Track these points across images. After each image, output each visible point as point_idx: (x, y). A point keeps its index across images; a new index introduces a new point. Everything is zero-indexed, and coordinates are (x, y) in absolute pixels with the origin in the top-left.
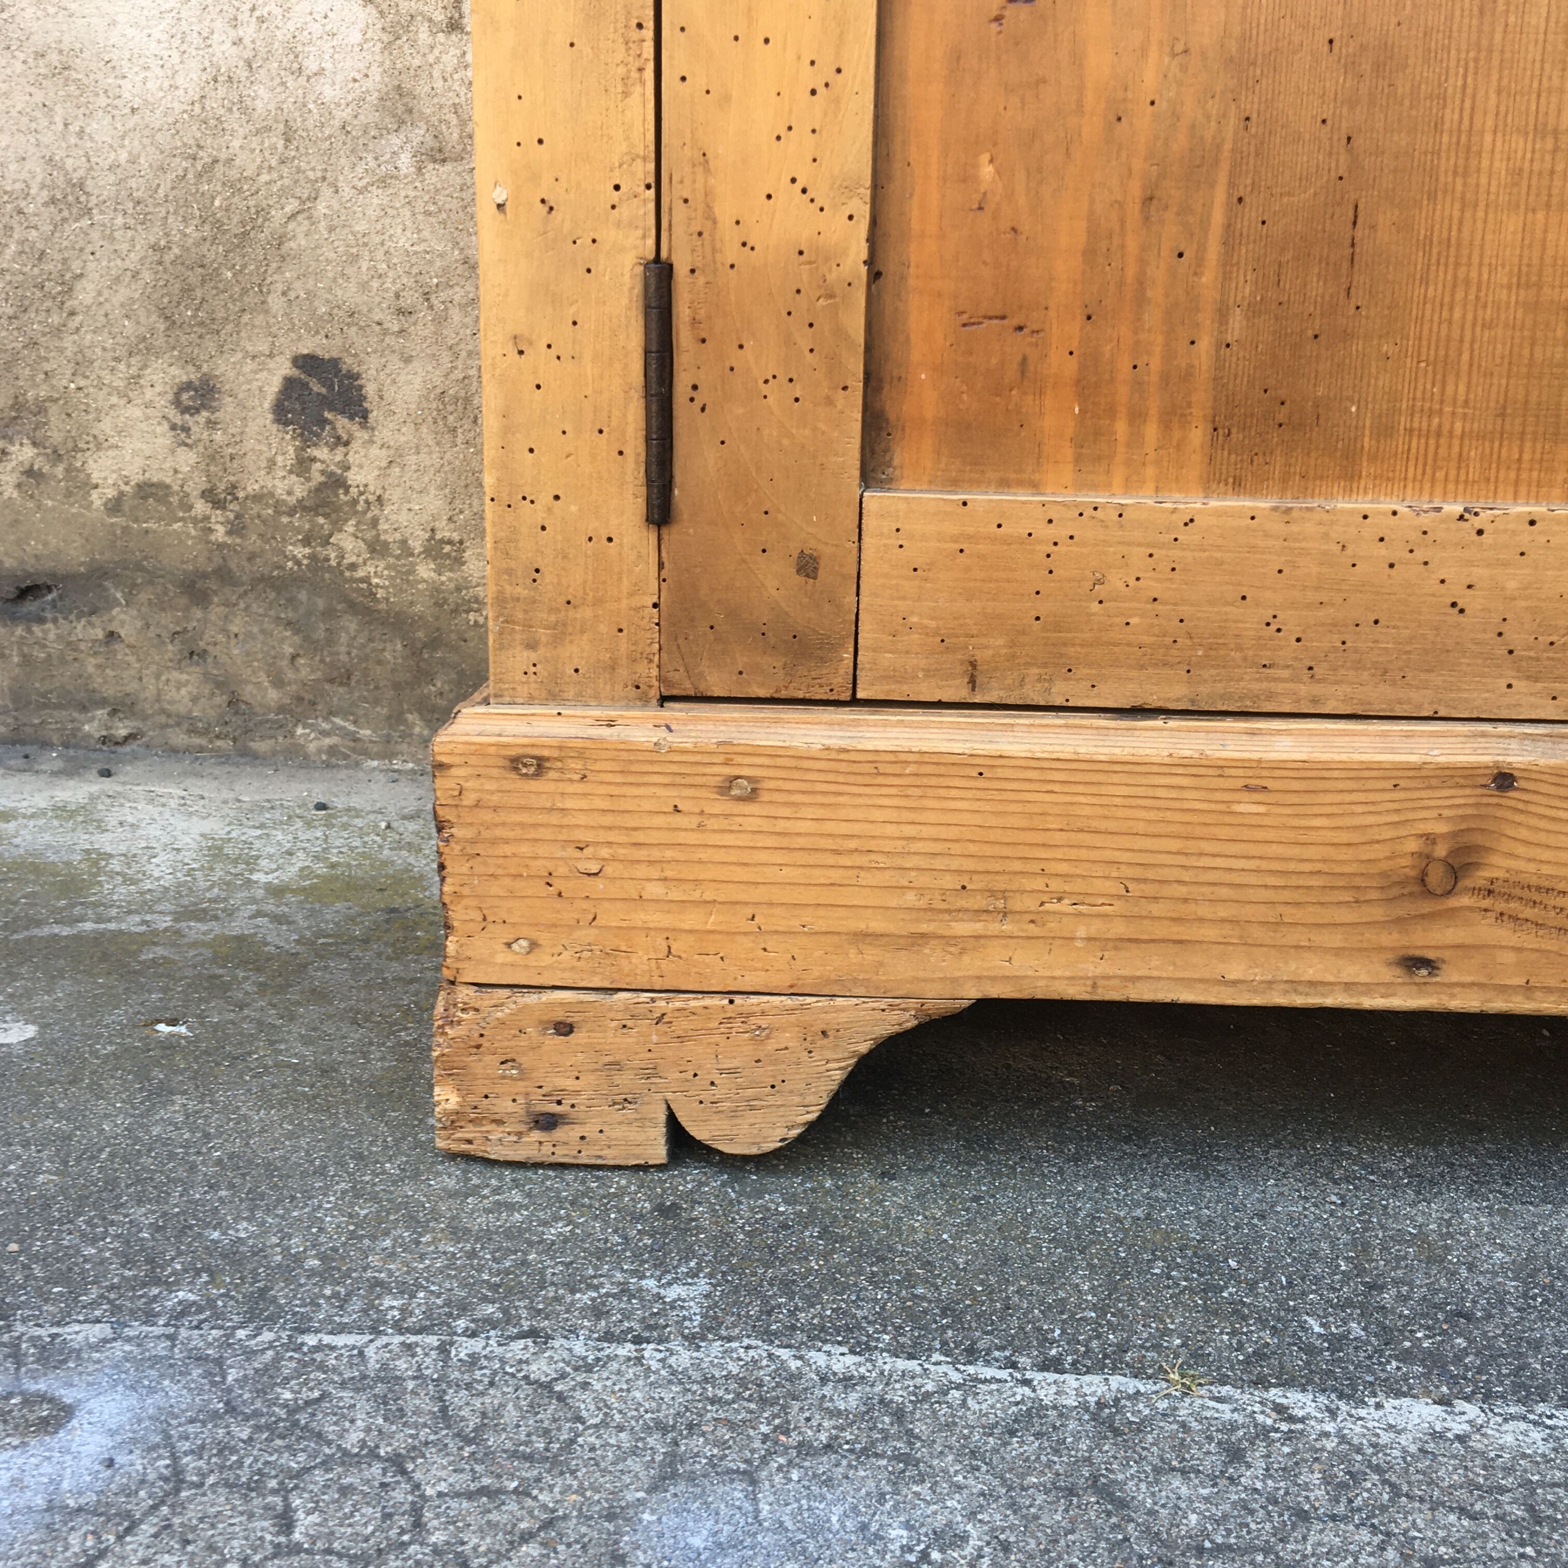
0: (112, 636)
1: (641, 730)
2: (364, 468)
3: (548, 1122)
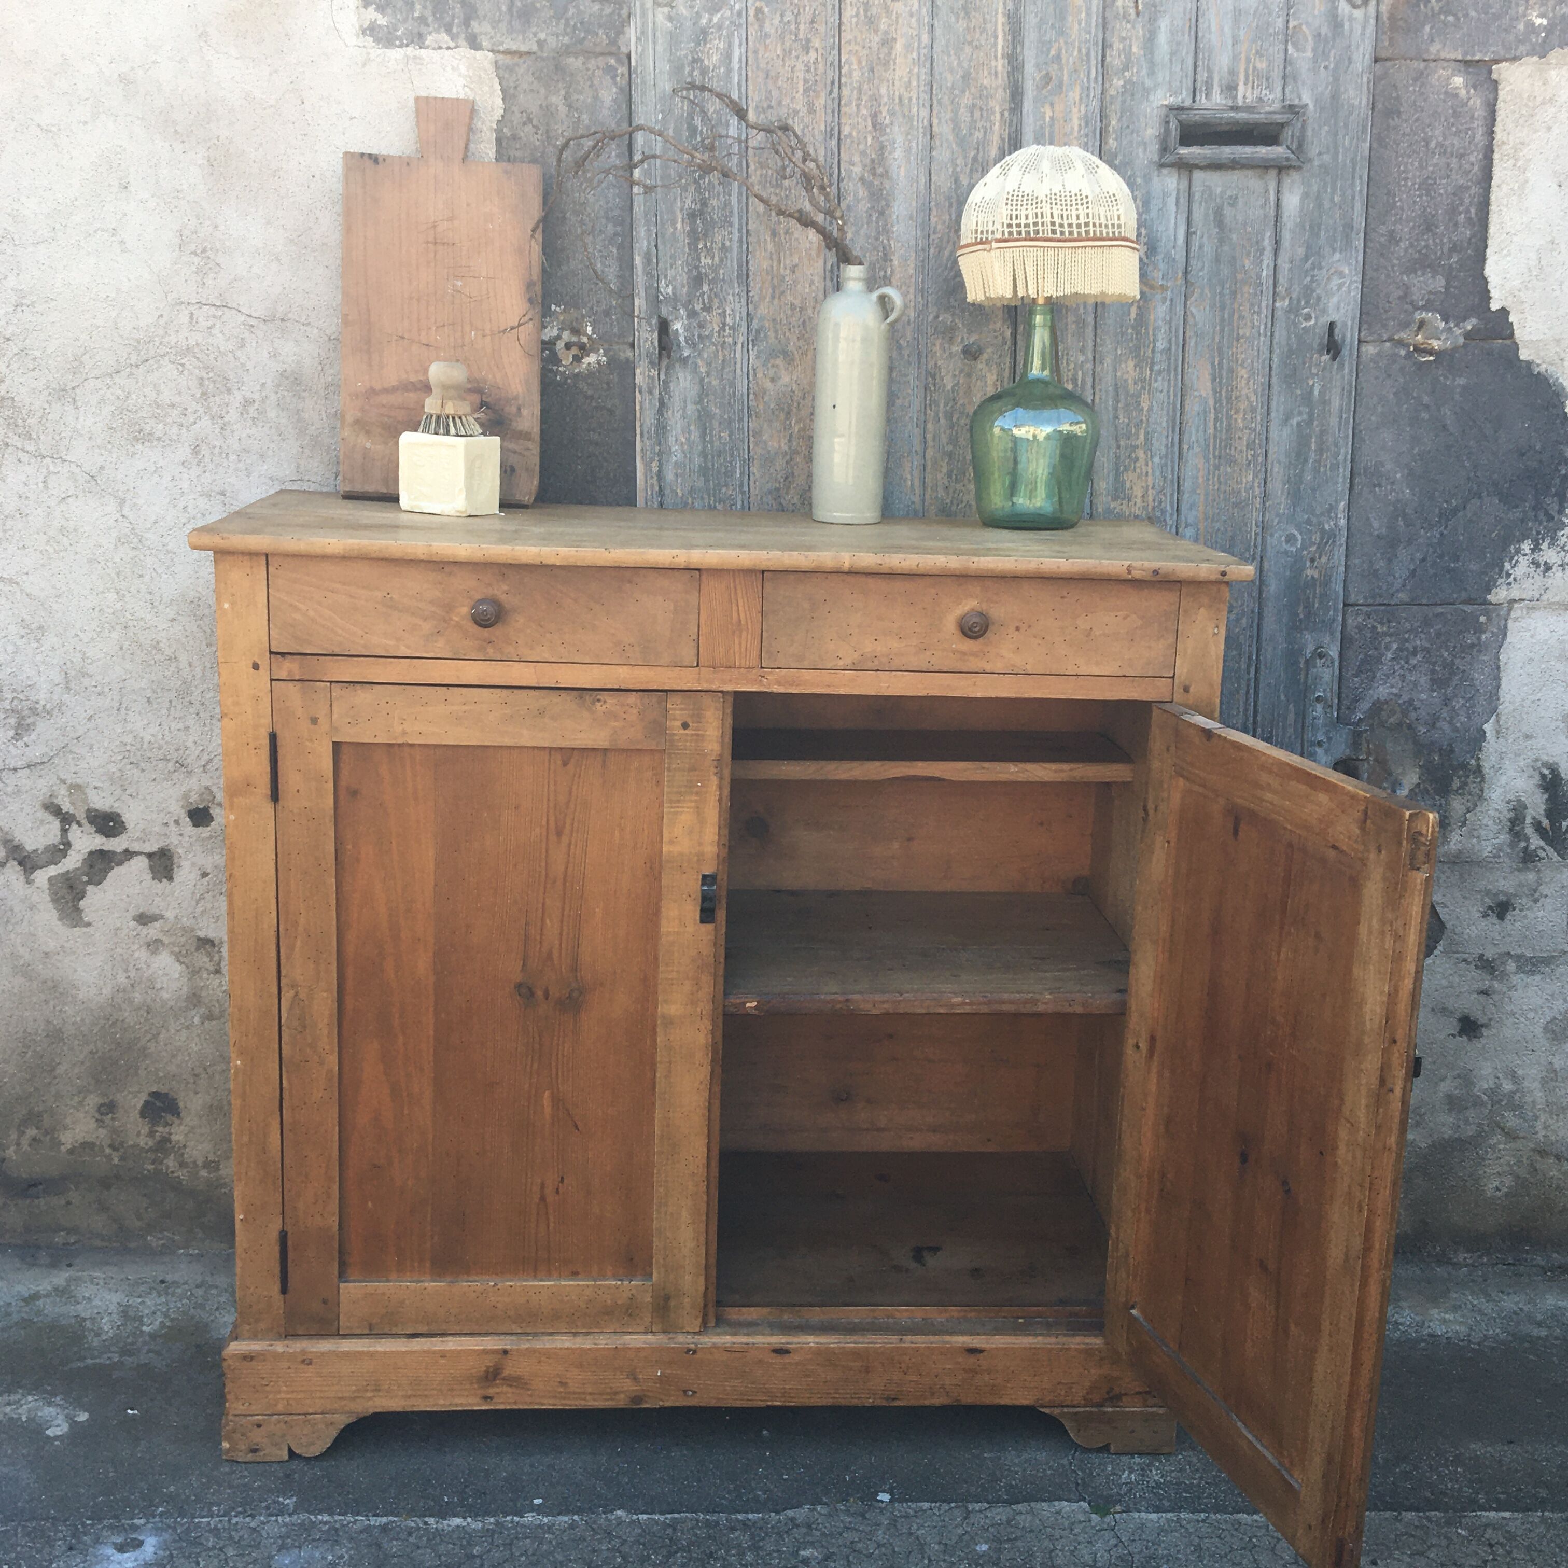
1: (279, 1347)
2: (178, 1134)
3: (254, 1451)
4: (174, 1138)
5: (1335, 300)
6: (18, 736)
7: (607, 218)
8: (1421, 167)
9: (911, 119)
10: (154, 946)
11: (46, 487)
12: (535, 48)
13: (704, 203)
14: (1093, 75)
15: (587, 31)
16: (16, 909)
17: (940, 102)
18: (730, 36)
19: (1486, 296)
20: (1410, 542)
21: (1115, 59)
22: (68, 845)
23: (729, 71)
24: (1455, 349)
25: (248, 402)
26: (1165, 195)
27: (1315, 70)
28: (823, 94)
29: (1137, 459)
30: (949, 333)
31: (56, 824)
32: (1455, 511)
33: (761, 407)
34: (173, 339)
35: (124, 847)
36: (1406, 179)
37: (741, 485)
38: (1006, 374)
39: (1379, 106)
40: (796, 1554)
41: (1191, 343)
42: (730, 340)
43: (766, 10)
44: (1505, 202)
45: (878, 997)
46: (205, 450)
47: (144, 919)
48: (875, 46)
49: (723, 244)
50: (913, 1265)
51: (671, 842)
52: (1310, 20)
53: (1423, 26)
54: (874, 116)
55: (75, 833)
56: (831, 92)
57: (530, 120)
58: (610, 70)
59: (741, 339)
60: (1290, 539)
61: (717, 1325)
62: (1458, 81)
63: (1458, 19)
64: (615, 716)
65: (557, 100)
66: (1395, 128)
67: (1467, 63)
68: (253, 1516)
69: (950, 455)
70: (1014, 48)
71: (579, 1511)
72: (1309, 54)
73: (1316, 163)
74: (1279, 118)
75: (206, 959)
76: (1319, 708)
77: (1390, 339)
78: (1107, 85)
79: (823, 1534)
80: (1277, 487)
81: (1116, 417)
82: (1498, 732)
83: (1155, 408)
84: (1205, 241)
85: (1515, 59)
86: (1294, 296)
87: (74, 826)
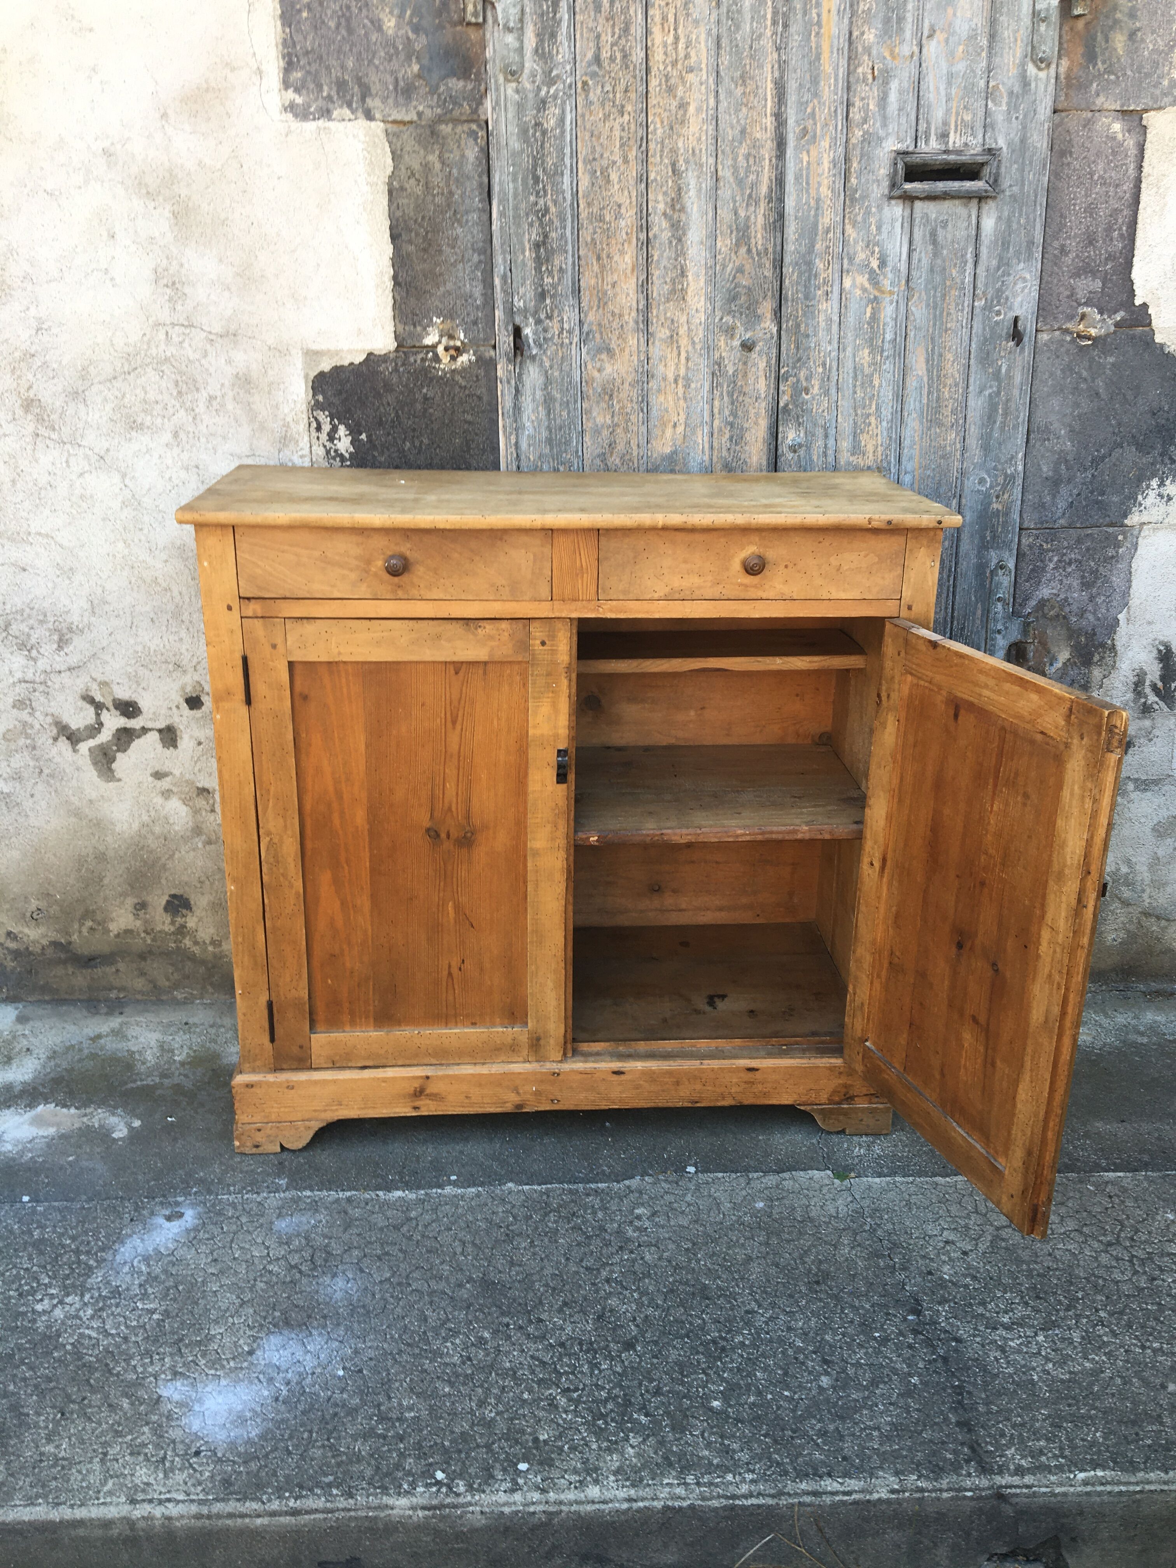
0: (118, 971)
1: (271, 1078)
2: (191, 922)
3: (257, 1147)
4: (189, 925)
5: (1019, 299)
6: (60, 648)
7: (474, 250)
8: (1086, 196)
9: (701, 166)
10: (167, 794)
11: (68, 466)
12: (415, 118)
13: (546, 236)
14: (840, 127)
15: (455, 103)
16: (67, 771)
17: (723, 152)
18: (564, 103)
19: (1132, 294)
20: (1069, 481)
21: (856, 115)
22: (101, 724)
23: (563, 132)
24: (1107, 335)
25: (211, 398)
26: (893, 220)
27: (1009, 120)
28: (634, 148)
29: (870, 424)
30: (730, 331)
31: (91, 710)
32: (1103, 458)
33: (591, 391)
34: (154, 351)
35: (142, 724)
36: (1074, 205)
37: (577, 452)
38: (773, 361)
39: (1056, 147)
40: (632, 1212)
41: (911, 334)
42: (567, 341)
43: (590, 83)
44: (1148, 221)
45: (684, 831)
46: (182, 435)
47: (158, 775)
48: (673, 108)
49: (561, 268)
50: (708, 1009)
51: (535, 727)
52: (1006, 80)
53: (1091, 84)
54: (673, 165)
55: (105, 716)
56: (641, 146)
57: (413, 174)
58: (473, 134)
59: (576, 340)
60: (982, 481)
61: (573, 1055)
62: (1117, 127)
63: (1118, 78)
64: (491, 638)
65: (433, 158)
66: (1069, 164)
67: (1124, 112)
68: (258, 1193)
69: (732, 425)
70: (780, 108)
71: (482, 1184)
72: (1004, 108)
73: (1008, 193)
74: (980, 159)
75: (204, 803)
76: (999, 605)
77: (1059, 329)
78: (850, 135)
79: (650, 1198)
80: (973, 442)
81: (855, 393)
82: (1128, 620)
83: (884, 384)
84: (923, 255)
85: (1160, 108)
86: (989, 297)
87: (105, 711)
